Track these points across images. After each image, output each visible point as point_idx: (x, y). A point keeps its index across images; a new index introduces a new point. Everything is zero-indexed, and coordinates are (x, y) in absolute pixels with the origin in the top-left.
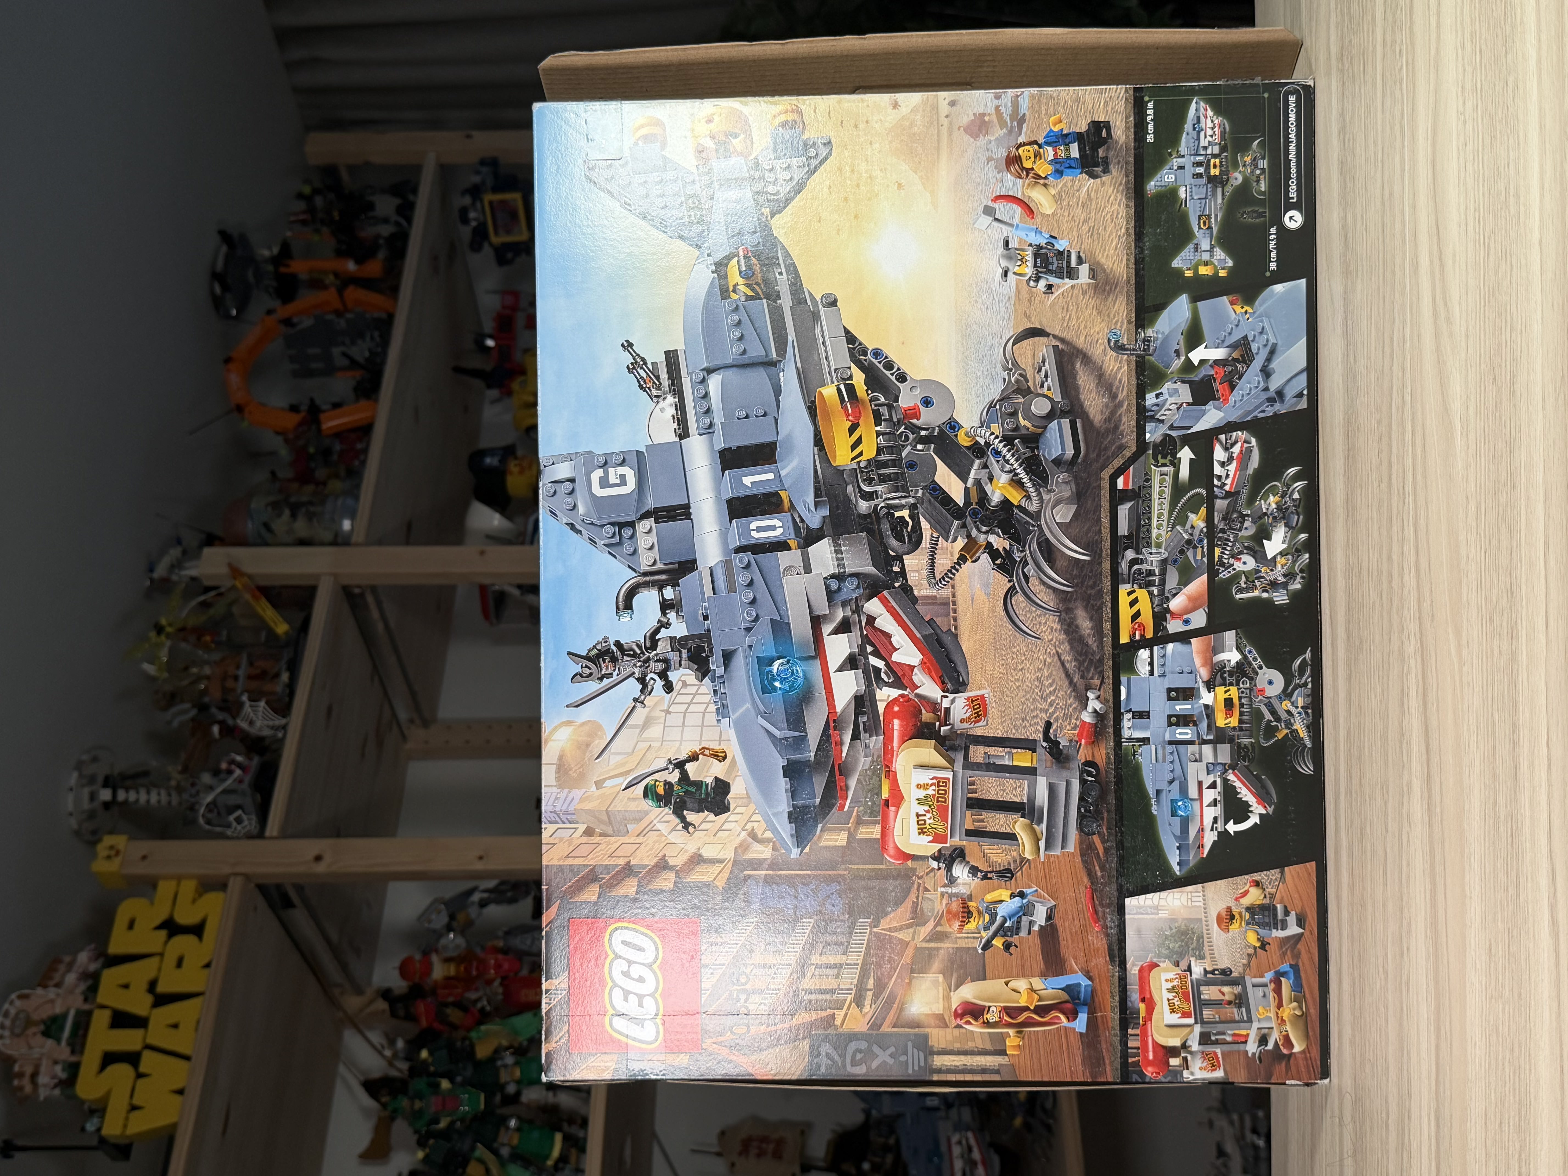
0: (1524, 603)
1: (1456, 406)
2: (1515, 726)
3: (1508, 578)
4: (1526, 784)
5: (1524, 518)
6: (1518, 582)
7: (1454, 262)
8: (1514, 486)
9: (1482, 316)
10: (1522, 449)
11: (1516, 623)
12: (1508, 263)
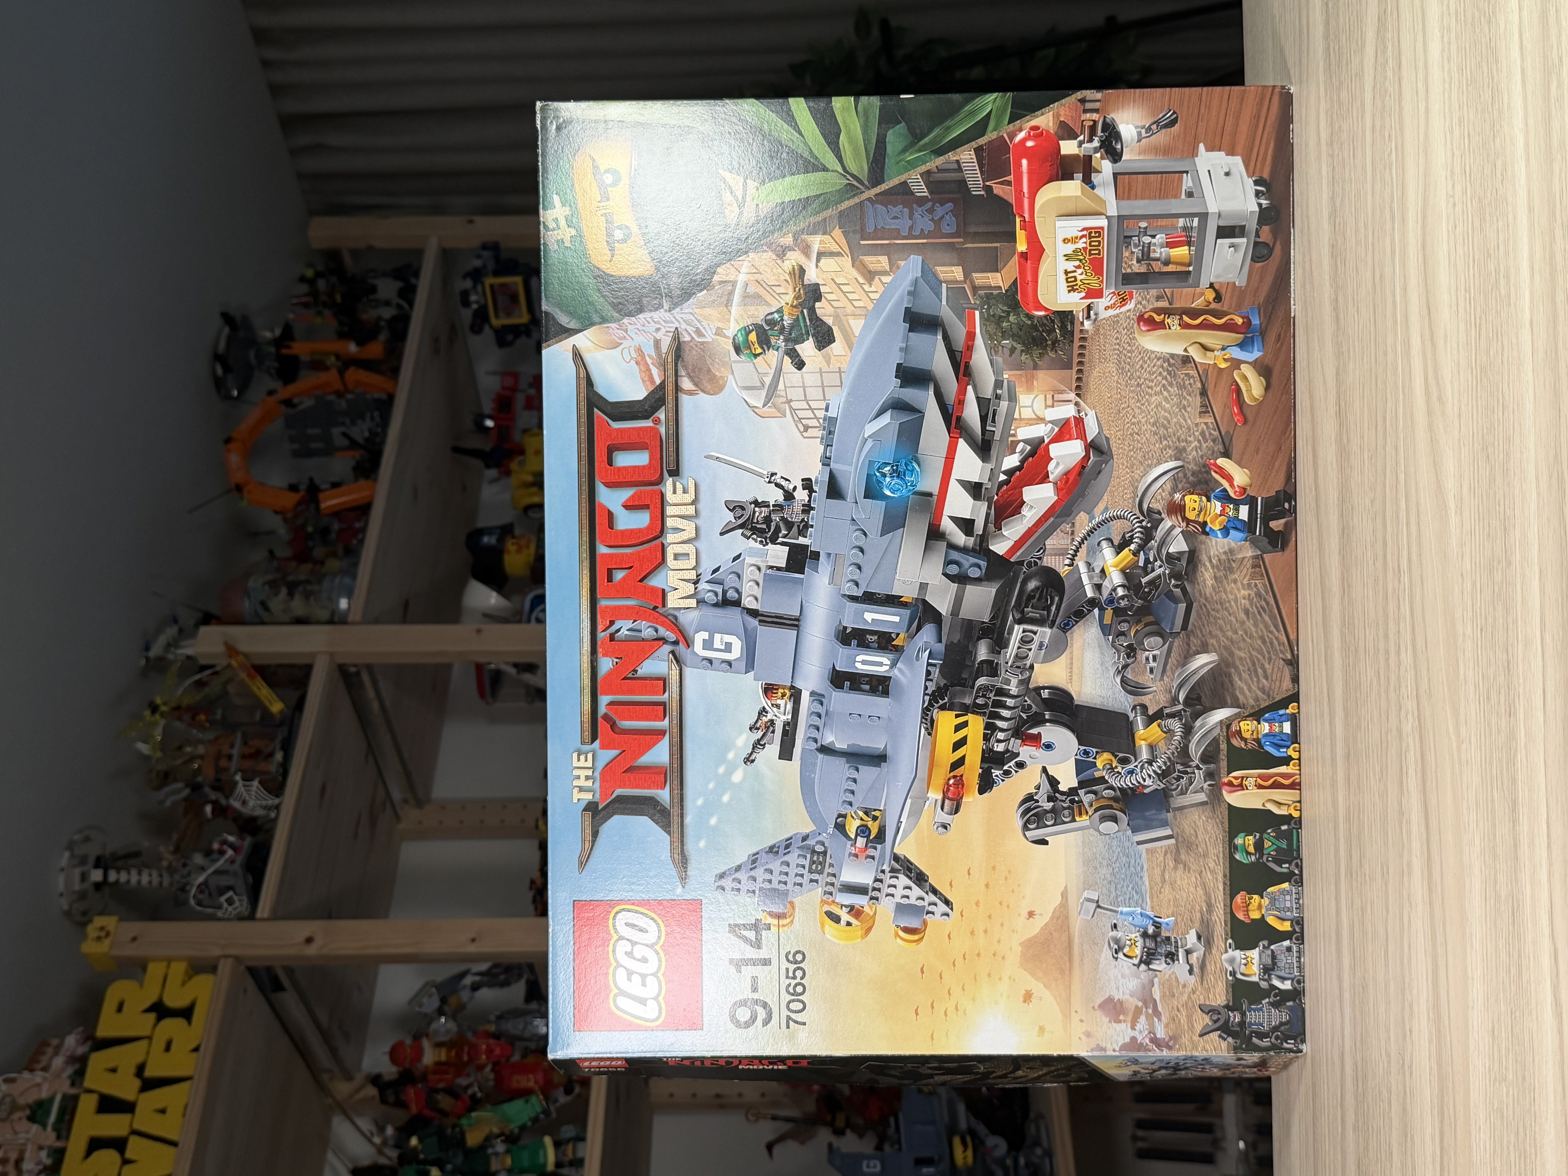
0: (1521, 681)
1: (1450, 484)
2: (1515, 806)
3: (1505, 656)
4: (1527, 863)
5: (1519, 596)
6: (1515, 659)
7: (1445, 342)
8: (1509, 563)
9: (1474, 395)
10: (1516, 527)
11: (1514, 702)
12: (1500, 343)
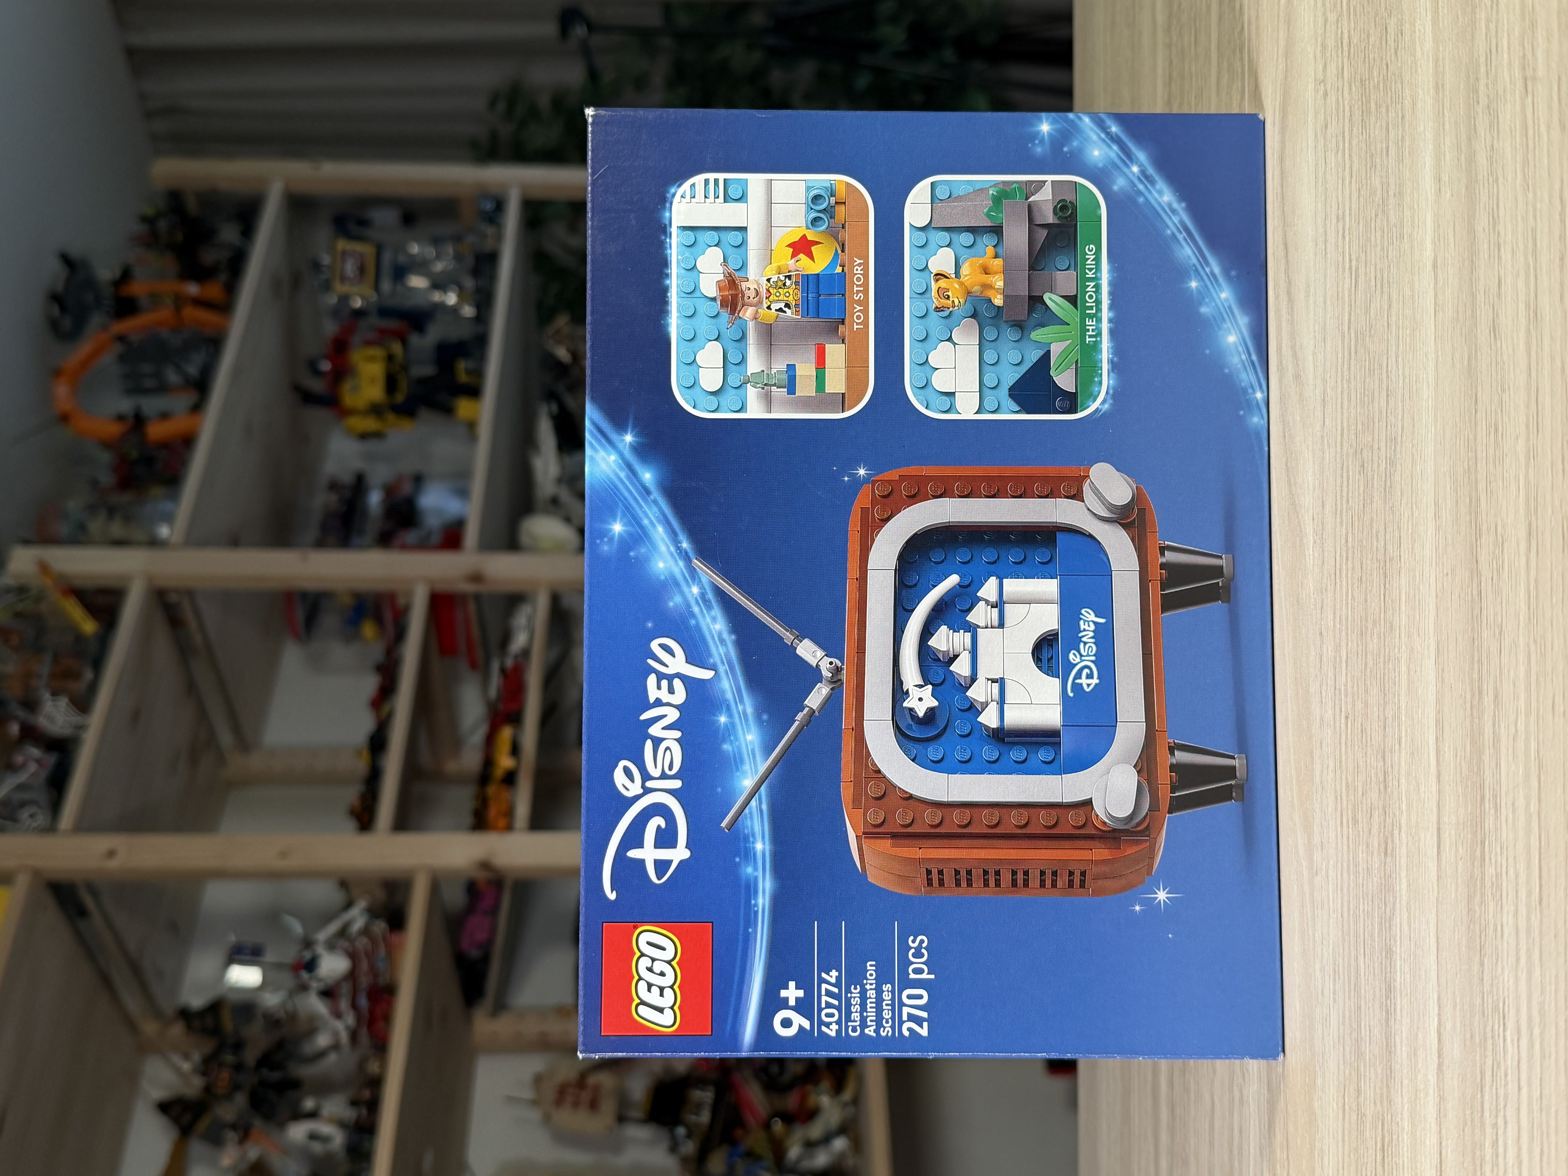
0: (1404, 807)
2: (1389, 990)
3: (1381, 764)
4: (1406, 1082)
6: (1396, 772)
7: (1307, 296)
8: (1390, 628)
9: (1346, 373)
10: (1403, 575)
11: (1392, 835)
12: (1386, 296)
